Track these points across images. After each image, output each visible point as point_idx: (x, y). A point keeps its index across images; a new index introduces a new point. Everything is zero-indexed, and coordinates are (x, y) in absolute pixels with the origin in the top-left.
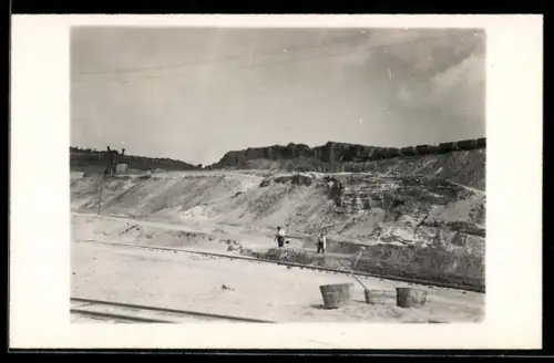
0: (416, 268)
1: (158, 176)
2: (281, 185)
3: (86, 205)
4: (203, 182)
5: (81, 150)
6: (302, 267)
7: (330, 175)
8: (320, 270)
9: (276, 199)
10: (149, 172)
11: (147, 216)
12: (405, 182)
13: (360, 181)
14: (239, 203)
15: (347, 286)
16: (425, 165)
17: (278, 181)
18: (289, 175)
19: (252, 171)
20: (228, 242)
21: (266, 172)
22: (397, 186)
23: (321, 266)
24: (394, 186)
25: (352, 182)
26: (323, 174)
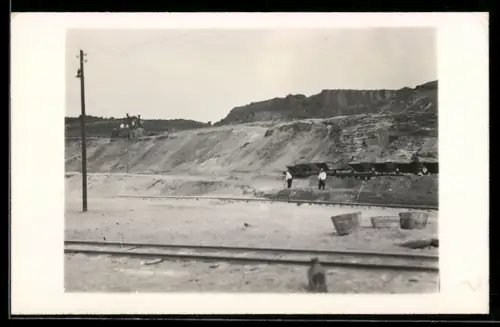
0: (414, 195)
1: (175, 135)
2: (284, 133)
3: (115, 166)
4: (214, 137)
5: (106, 119)
6: (310, 203)
7: (328, 120)
8: (327, 204)
9: (280, 146)
10: (166, 133)
11: (168, 171)
12: (398, 119)
13: (356, 122)
14: (248, 152)
15: (355, 215)
16: (414, 102)
17: (281, 129)
18: (290, 123)
19: (255, 123)
20: (243, 187)
21: (270, 123)
22: (391, 124)
23: (327, 200)
24: (387, 124)
25: (348, 124)
26: (321, 120)
